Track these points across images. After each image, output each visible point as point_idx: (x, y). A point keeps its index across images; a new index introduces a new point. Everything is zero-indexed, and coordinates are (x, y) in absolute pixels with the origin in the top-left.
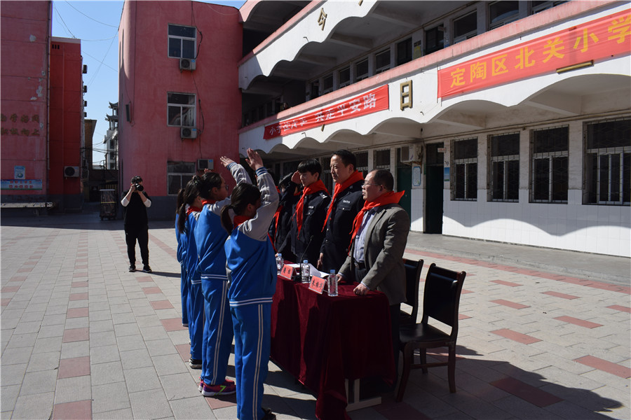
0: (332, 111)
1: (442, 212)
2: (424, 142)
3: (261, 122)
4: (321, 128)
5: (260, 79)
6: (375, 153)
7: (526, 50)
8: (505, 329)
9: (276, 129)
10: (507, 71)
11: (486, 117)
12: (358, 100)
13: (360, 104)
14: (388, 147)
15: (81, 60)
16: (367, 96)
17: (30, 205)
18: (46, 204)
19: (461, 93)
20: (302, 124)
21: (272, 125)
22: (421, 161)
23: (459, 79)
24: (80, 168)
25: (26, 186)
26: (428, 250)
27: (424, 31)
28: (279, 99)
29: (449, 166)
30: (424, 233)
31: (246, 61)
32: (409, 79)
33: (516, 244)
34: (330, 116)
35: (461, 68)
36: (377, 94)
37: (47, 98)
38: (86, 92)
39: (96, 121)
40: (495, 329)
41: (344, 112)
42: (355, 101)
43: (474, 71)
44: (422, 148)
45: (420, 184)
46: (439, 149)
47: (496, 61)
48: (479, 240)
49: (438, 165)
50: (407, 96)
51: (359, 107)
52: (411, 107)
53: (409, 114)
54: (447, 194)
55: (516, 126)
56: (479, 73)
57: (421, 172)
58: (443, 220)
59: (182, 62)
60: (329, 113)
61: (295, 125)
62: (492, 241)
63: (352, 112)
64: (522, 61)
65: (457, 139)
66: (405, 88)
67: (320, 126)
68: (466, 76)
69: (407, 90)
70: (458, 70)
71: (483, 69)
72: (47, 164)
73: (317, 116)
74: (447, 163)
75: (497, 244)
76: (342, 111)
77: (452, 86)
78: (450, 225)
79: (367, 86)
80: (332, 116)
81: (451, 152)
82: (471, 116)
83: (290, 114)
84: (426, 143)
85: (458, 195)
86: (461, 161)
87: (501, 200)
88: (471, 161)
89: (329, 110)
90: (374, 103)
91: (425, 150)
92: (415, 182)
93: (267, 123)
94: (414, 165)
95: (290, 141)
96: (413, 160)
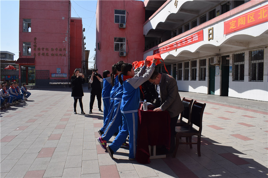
0: (180, 43)
1: (229, 86)
2: (221, 55)
3: (152, 49)
4: (175, 50)
5: (152, 31)
6: (200, 61)
7: (263, 10)
8: (238, 134)
9: (158, 51)
10: (255, 20)
11: (248, 43)
12: (191, 37)
13: (191, 39)
14: (205, 58)
15: (82, 26)
16: (194, 35)
17: (62, 83)
18: (68, 83)
19: (234, 32)
20: (168, 49)
21: (156, 50)
22: (220, 64)
23: (233, 25)
24: (82, 69)
25: (61, 76)
26: (219, 103)
27: (221, 5)
28: (160, 39)
29: (232, 66)
30: (220, 96)
31: (146, 23)
32: (212, 27)
33: (261, 101)
34: (179, 45)
35: (234, 20)
36: (198, 34)
37: (69, 41)
38: (85, 39)
39: (89, 51)
40: (233, 134)
41: (185, 43)
42: (189, 38)
43: (240, 22)
44: (220, 58)
45: (219, 74)
46: (227, 58)
47: (249, 16)
48: (245, 99)
49: (227, 65)
50: (211, 34)
51: (191, 40)
52: (213, 39)
53: (212, 42)
54: (231, 78)
55: (262, 47)
56: (242, 22)
57: (219, 69)
58: (229, 90)
59: (120, 25)
60: (178, 43)
61: (165, 49)
62: (250, 100)
63: (188, 43)
64: (261, 15)
65: (235, 53)
66: (210, 31)
67: (175, 49)
68: (236, 24)
69: (211, 31)
70: (233, 22)
71: (244, 20)
72: (69, 67)
73: (174, 45)
74: (231, 64)
75: (253, 101)
76: (184, 42)
77: (230, 29)
78: (232, 92)
79: (194, 31)
80: (180, 45)
81: (233, 59)
82: (241, 43)
83: (163, 45)
84: (222, 55)
85: (236, 79)
86: (237, 63)
87: (255, 81)
88: (241, 63)
89: (179, 42)
90: (197, 38)
91: (221, 59)
92: (217, 73)
93: (155, 49)
94: (216, 65)
95: (164, 56)
96: (216, 63)
